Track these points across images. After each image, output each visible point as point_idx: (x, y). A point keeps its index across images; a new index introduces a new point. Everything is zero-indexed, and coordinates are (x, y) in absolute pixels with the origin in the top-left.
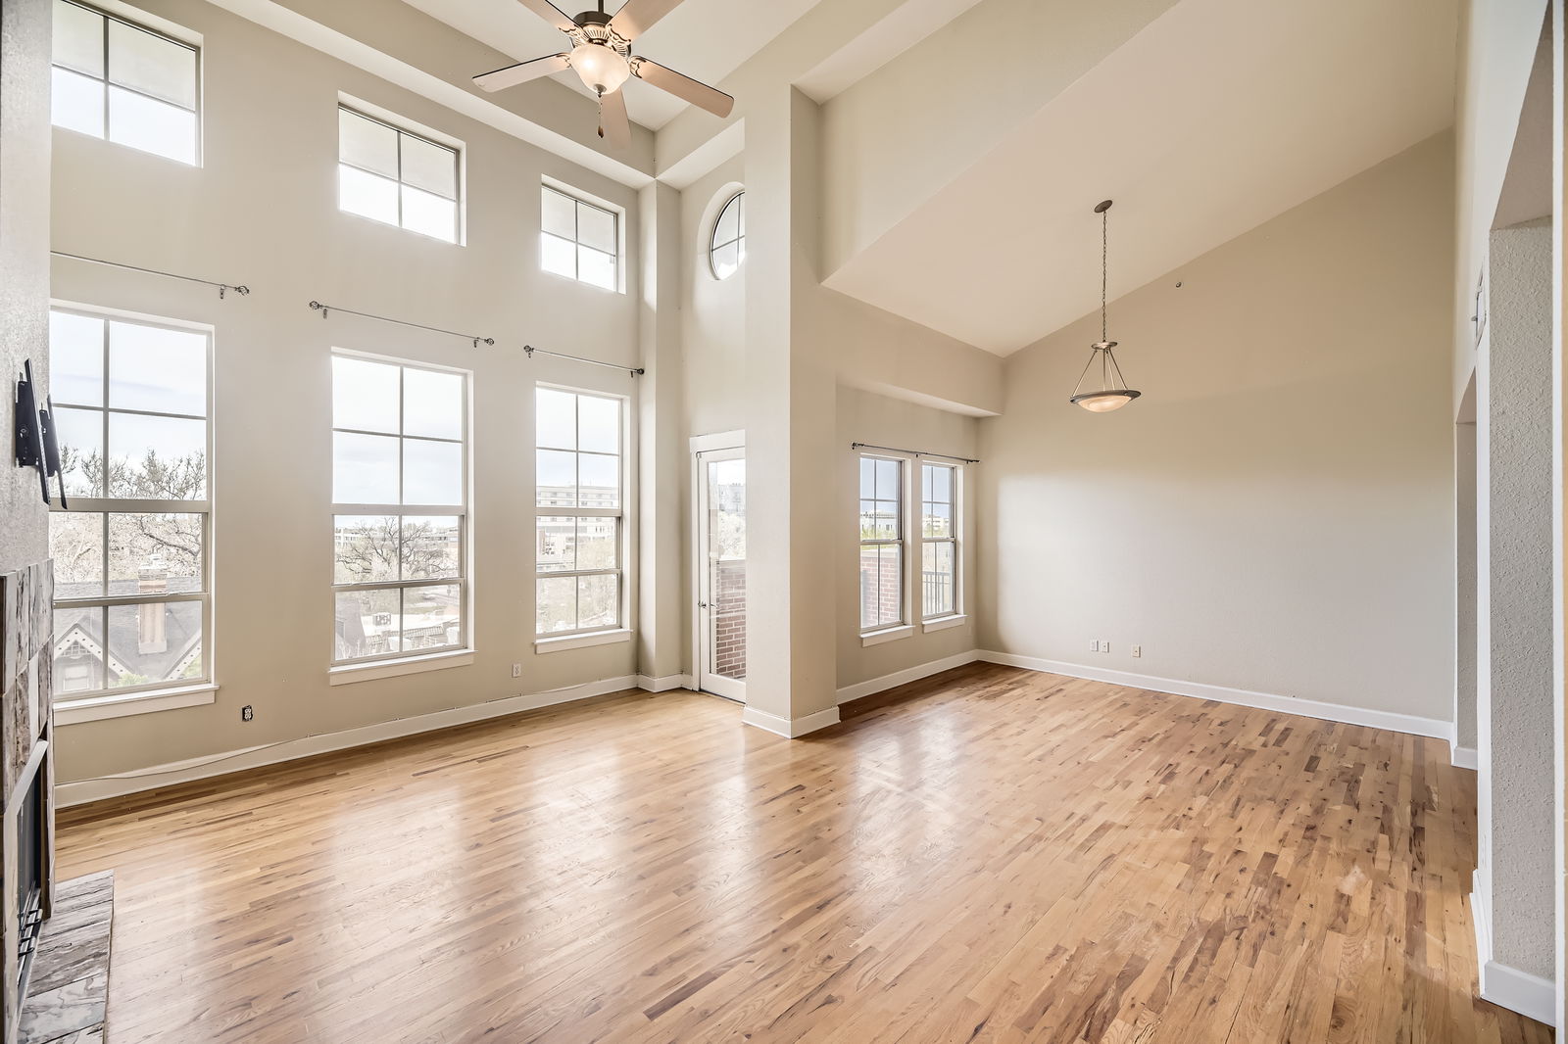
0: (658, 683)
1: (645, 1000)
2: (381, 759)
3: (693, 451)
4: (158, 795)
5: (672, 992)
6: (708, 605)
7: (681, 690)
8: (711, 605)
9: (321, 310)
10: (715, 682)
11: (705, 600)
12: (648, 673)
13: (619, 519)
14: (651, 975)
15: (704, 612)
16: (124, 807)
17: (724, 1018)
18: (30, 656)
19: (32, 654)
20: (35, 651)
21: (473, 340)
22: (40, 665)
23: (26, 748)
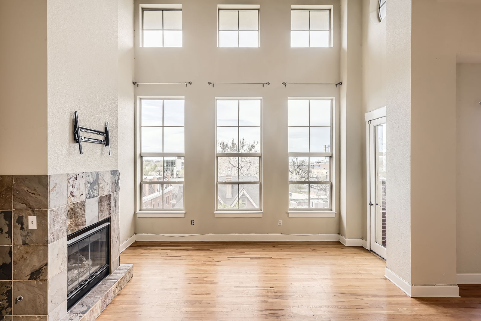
0: (348, 242)
3: (367, 120)
4: (170, 243)
6: (374, 205)
7: (361, 248)
8: (376, 204)
9: (212, 85)
10: (378, 247)
11: (373, 202)
12: (343, 235)
13: (331, 157)
15: (373, 208)
16: (162, 245)
18: (86, 198)
19: (90, 198)
20: (94, 197)
21: (262, 85)
22: (100, 201)
23: (79, 225)
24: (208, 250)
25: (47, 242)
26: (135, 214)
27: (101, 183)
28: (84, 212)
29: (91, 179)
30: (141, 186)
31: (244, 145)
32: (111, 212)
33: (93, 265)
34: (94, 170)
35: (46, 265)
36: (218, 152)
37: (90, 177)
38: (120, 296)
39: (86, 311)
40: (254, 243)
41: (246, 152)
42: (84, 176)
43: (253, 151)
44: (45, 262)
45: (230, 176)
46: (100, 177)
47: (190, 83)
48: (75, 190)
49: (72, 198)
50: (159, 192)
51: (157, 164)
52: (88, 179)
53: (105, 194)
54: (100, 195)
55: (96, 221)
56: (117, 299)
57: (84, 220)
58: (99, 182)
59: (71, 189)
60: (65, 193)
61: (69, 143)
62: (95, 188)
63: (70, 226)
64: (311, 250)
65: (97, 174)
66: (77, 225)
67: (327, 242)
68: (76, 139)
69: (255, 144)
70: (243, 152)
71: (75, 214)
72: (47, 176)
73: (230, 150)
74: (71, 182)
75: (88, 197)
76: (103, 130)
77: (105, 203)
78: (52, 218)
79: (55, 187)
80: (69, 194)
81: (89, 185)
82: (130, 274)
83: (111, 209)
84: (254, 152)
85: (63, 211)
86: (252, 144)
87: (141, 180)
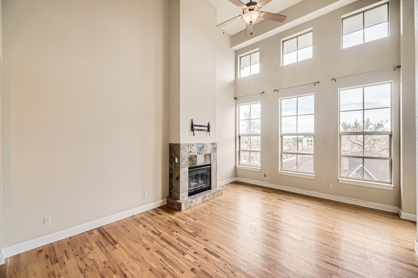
0: (403, 215)
1: (209, 247)
2: (280, 194)
4: (252, 185)
5: (212, 251)
9: (276, 91)
12: (401, 209)
14: (217, 247)
16: (247, 185)
17: (204, 261)
18: (198, 154)
19: (199, 154)
20: (202, 154)
21: (314, 84)
22: (205, 156)
23: (194, 164)
24: (270, 193)
25: (180, 168)
26: (236, 167)
27: (205, 148)
28: (197, 159)
29: (200, 146)
30: (239, 152)
31: (369, 124)
32: (211, 161)
33: (204, 183)
34: (201, 142)
35: (180, 176)
36: (341, 131)
37: (199, 145)
38: (212, 200)
39: (194, 199)
40: (306, 196)
41: (372, 130)
42: (196, 145)
43: (380, 130)
44: (179, 175)
45: (347, 151)
46: (205, 146)
47: (263, 93)
48: (192, 150)
49: (191, 153)
50: (285, 159)
51: (288, 141)
52: (198, 146)
53: (208, 153)
54: (205, 153)
55: (203, 164)
56: (210, 200)
57: (196, 162)
58: (204, 148)
59: (190, 149)
60: (187, 151)
61: (190, 132)
62: (202, 150)
63: (189, 164)
64: (353, 211)
65: (203, 144)
66: (192, 164)
67: (382, 211)
68: (192, 129)
69: (383, 123)
70: (368, 130)
71: (192, 159)
72: (180, 144)
73: (352, 130)
74: (190, 147)
75: (198, 153)
76: (207, 125)
77: (208, 157)
78: (182, 159)
79: (183, 148)
80: (189, 151)
81: (199, 149)
82: (220, 192)
83: (212, 160)
84: (382, 131)
85: (186, 158)
86: (379, 122)
87: (240, 149)
